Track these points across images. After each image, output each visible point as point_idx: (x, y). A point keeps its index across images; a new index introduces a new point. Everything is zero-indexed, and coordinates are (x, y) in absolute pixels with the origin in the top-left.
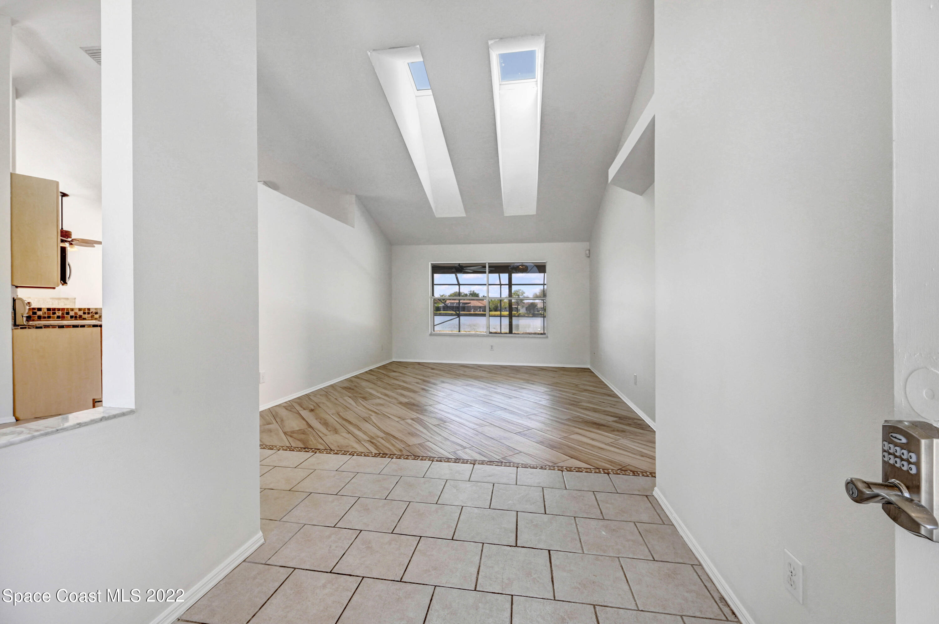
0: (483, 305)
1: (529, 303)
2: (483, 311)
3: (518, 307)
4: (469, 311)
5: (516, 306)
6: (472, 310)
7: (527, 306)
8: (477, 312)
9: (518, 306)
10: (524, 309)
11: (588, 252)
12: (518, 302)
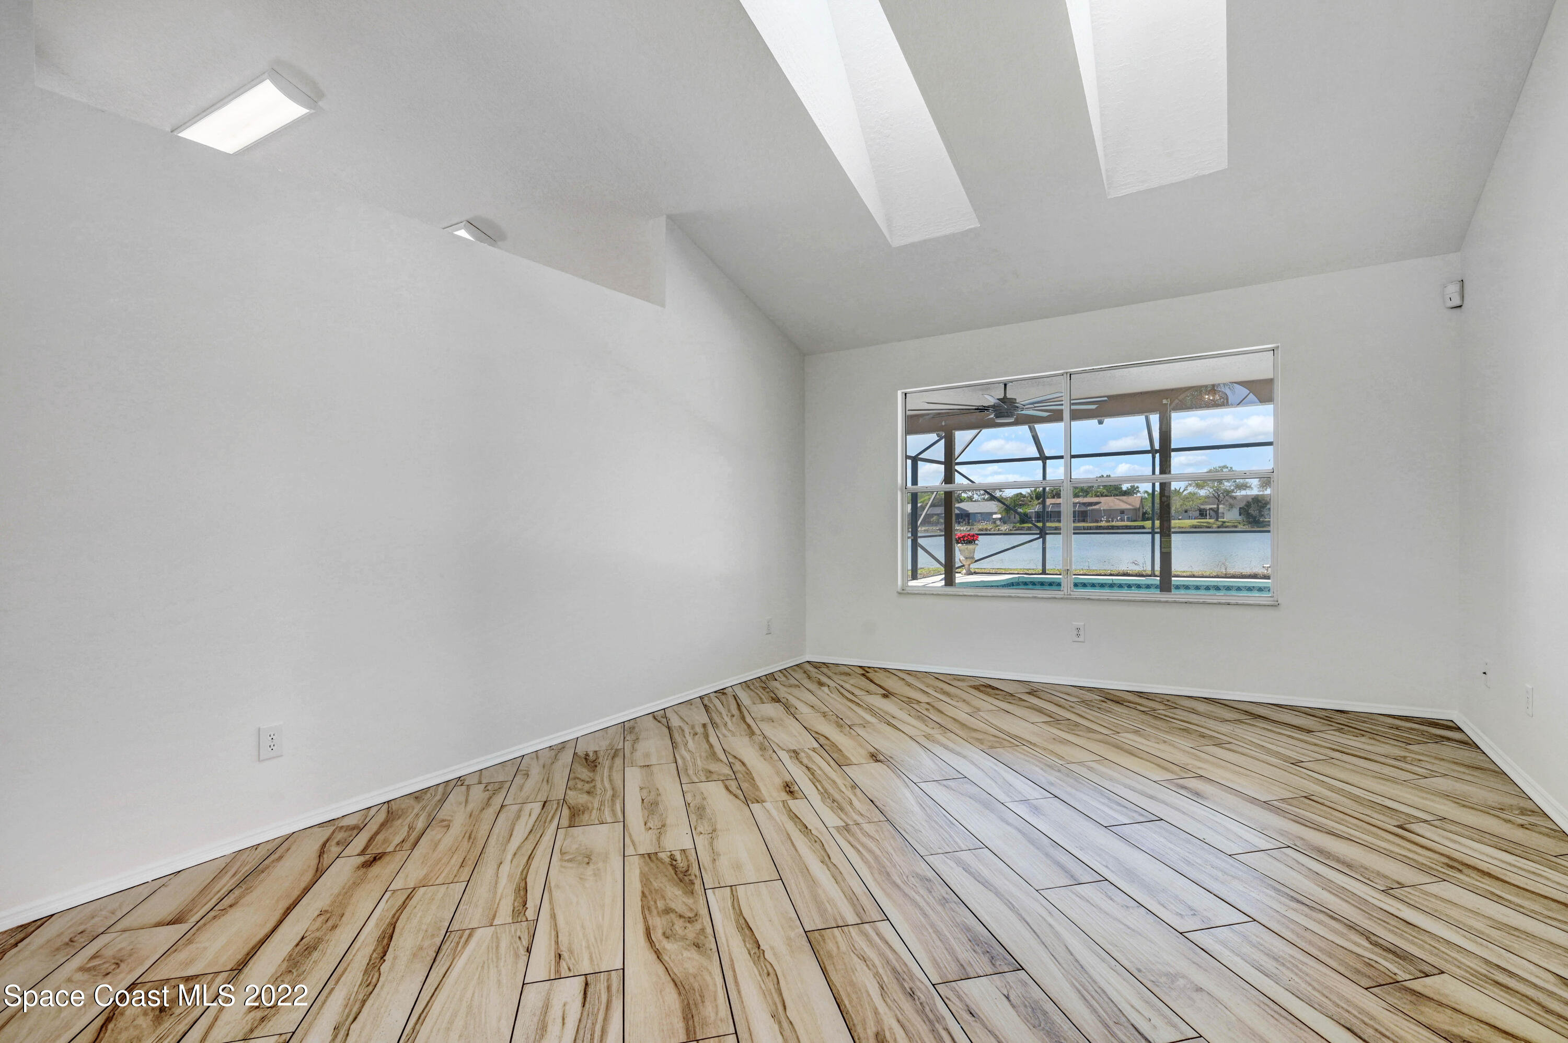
0: (1129, 507)
1: (1247, 496)
2: (1128, 520)
3: (1218, 508)
4: (1097, 521)
5: (1215, 506)
6: (1104, 519)
7: (1242, 505)
8: (1114, 524)
9: (1218, 505)
10: (1236, 511)
11: (1453, 289)
12: (1219, 496)
